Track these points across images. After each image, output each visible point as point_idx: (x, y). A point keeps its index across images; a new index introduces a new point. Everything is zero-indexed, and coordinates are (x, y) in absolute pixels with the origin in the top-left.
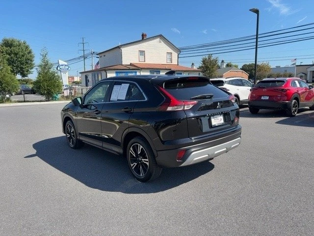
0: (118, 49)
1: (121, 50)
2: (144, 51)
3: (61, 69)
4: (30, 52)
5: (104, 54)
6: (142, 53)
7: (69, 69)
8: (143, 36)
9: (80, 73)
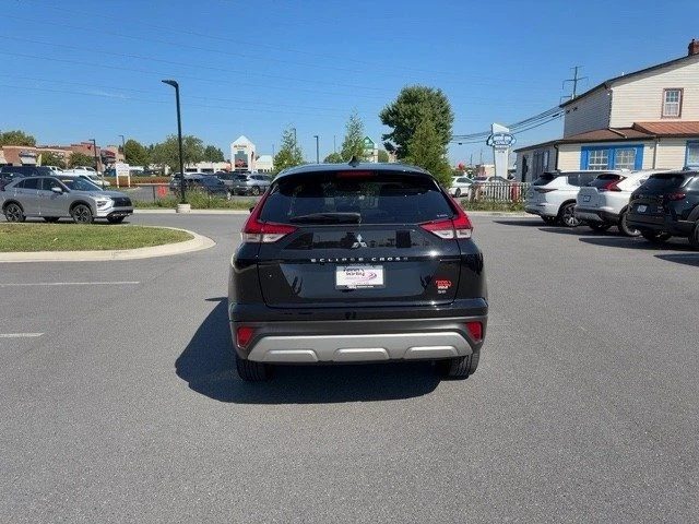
0: (603, 91)
1: (611, 92)
2: (681, 90)
3: (494, 142)
4: (446, 111)
5: (573, 106)
6: (675, 94)
7: (513, 142)
8: (691, 47)
9: (516, 151)
